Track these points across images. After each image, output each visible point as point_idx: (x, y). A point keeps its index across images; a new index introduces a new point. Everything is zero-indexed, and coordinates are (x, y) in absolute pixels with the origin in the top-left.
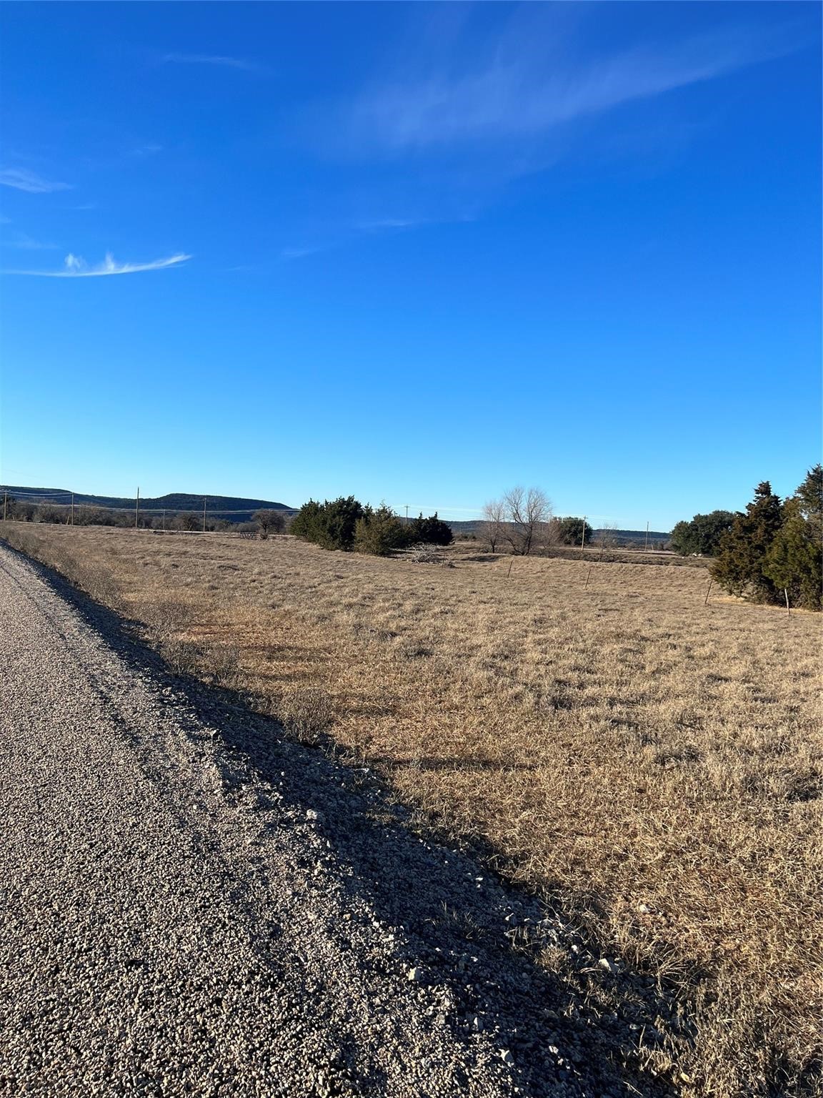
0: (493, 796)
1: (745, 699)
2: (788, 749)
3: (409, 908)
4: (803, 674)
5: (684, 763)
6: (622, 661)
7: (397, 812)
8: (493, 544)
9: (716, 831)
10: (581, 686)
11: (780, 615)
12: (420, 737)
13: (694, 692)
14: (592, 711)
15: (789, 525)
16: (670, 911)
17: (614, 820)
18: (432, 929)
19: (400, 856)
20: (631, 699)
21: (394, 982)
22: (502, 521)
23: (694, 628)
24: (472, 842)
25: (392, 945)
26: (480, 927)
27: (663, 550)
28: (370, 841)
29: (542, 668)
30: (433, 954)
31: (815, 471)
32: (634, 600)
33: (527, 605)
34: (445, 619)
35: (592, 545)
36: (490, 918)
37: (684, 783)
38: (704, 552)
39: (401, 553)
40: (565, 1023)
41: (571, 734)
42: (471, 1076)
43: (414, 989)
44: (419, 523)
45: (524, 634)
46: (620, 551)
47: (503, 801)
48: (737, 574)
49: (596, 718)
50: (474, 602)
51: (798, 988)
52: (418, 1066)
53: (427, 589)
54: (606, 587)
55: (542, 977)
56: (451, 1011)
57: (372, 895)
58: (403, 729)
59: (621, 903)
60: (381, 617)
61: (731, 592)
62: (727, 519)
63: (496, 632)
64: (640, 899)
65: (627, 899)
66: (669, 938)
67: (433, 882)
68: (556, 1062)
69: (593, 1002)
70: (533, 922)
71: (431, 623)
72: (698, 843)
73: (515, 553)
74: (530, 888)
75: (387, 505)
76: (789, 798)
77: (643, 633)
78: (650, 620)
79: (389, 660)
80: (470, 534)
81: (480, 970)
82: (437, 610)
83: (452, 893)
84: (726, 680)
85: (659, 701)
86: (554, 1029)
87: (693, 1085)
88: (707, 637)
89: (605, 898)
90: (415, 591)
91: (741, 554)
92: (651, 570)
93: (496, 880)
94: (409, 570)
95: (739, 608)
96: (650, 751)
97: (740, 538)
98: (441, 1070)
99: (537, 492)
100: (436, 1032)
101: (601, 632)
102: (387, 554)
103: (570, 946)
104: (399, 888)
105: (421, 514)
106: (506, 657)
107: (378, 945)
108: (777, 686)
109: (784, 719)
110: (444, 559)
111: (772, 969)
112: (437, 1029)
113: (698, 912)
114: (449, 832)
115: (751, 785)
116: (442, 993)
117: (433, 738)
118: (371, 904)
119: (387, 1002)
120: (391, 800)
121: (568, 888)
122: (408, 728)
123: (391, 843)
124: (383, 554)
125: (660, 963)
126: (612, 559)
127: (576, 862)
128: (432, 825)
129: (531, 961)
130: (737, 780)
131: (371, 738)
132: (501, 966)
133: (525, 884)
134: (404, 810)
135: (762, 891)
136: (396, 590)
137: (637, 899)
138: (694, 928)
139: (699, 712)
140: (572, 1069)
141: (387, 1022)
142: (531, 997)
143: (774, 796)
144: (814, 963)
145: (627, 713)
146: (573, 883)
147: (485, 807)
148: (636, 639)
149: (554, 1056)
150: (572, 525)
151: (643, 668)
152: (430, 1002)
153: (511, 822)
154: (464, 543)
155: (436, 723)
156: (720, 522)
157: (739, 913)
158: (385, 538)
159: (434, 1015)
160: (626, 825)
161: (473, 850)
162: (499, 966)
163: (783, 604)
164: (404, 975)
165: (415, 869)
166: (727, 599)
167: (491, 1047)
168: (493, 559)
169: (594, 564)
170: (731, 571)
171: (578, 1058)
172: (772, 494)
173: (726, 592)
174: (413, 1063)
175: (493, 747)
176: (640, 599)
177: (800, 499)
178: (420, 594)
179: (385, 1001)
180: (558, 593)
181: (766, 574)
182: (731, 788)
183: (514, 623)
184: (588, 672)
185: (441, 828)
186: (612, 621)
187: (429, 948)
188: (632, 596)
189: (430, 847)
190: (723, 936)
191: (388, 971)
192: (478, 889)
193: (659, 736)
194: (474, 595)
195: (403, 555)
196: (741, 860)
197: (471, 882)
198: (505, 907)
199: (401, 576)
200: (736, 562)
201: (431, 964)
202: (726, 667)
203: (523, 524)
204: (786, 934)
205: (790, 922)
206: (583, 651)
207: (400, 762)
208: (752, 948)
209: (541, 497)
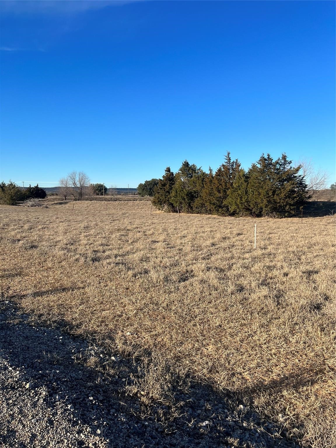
0: (67, 302)
1: (164, 248)
2: (179, 264)
3: (27, 358)
4: (184, 237)
5: (143, 275)
6: (120, 240)
7: (22, 318)
8: (65, 196)
9: (155, 299)
10: (104, 252)
11: (176, 216)
12: (33, 283)
13: (146, 248)
14: (108, 261)
15: (177, 183)
16: (139, 332)
17: (117, 302)
18: (38, 364)
19: (23, 336)
20: (123, 254)
21: (19, 391)
22: (68, 186)
23: (146, 224)
24: (58, 323)
25: (18, 376)
26: (61, 357)
27: (135, 195)
28: (8, 333)
29: (88, 247)
30: (38, 374)
31: (185, 162)
32: (125, 215)
33: (81, 221)
34: (44, 231)
35: (108, 195)
36: (65, 352)
37: (143, 283)
38: (149, 195)
39: (22, 203)
40: (96, 386)
41: (100, 271)
42: (55, 420)
43: (29, 392)
44: (30, 189)
45: (80, 233)
46: (119, 196)
47: (72, 303)
48: (161, 202)
49: (109, 264)
50: (58, 222)
51: (183, 349)
52: (31, 423)
53: (35, 218)
54: (114, 211)
55: (88, 371)
56: (46, 396)
57: (8, 356)
58: (25, 281)
59: (120, 334)
60: (13, 233)
61: (159, 209)
62: (157, 182)
63: (67, 234)
64: (127, 330)
65: (122, 332)
66: (138, 342)
67: (39, 344)
68: (92, 403)
69: (108, 374)
70: (84, 350)
71: (37, 233)
72: (148, 305)
73: (75, 200)
74: (83, 336)
75: (13, 181)
76: (179, 281)
77: (128, 228)
78: (130, 223)
79: (17, 252)
80: (55, 193)
81: (60, 375)
82: (40, 227)
83: (48, 346)
84: (158, 242)
85: (134, 253)
86: (92, 390)
87: (145, 395)
88: (151, 227)
89: (114, 333)
90: (29, 220)
91: (162, 195)
92: (131, 203)
93: (69, 336)
94: (27, 210)
95: (162, 215)
96: (130, 273)
97: (161, 189)
98: (41, 421)
99: (82, 173)
100: (39, 407)
101: (112, 229)
102: (15, 204)
103: (99, 355)
104: (23, 350)
105: (30, 185)
106: (72, 244)
107: (11, 377)
108: (175, 242)
109: (177, 253)
110: (43, 205)
111: (174, 344)
112: (39, 405)
113: (148, 330)
114: (47, 321)
115: (166, 279)
116: (42, 390)
117: (39, 283)
118: (8, 360)
119: (15, 401)
120: (19, 313)
121: (99, 333)
122: (27, 280)
123: (19, 332)
124: (13, 204)
125: (134, 353)
126: (116, 200)
127: (102, 322)
128: (39, 320)
129: (83, 366)
130: (161, 278)
131: (9, 287)
132: (70, 371)
133: (81, 335)
134: (26, 316)
135: (170, 317)
136: (20, 220)
137: (126, 330)
138: (147, 336)
139: (148, 255)
140: (99, 404)
141: (16, 409)
142: (83, 380)
143: (174, 282)
144: (188, 339)
145: (122, 260)
146: (101, 330)
147: (64, 307)
148: (125, 230)
149: (91, 401)
150: (99, 187)
151: (128, 241)
152: (36, 395)
153: (75, 311)
154: (52, 197)
155: (41, 276)
156: (154, 183)
157: (162, 327)
158: (13, 197)
159: (38, 400)
160: (122, 303)
161: (58, 326)
162: (69, 371)
163: (177, 212)
164: (24, 387)
165: (31, 340)
166: (158, 212)
167: (64, 406)
168: (66, 203)
169: (108, 202)
170: (159, 201)
171: (101, 398)
172: (171, 172)
173: (158, 209)
174: (28, 423)
175: (67, 282)
176: (127, 215)
177: (180, 173)
178: (32, 221)
179: (15, 400)
180: (94, 215)
181: (171, 202)
182: (160, 282)
183: (76, 229)
184: (107, 246)
185: (43, 320)
186: (116, 224)
187: (36, 372)
188: (124, 214)
189: (38, 329)
190: (157, 337)
191: (16, 387)
192: (60, 342)
193: (134, 267)
194: (58, 219)
195: (23, 204)
196: (163, 308)
197: (57, 340)
198: (72, 347)
199: (23, 214)
200: (160, 198)
201: (37, 379)
202: (157, 237)
203: (78, 187)
204: (179, 331)
205: (180, 326)
206: (104, 238)
207: (24, 296)
208: (167, 338)
209: (84, 175)
